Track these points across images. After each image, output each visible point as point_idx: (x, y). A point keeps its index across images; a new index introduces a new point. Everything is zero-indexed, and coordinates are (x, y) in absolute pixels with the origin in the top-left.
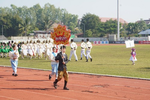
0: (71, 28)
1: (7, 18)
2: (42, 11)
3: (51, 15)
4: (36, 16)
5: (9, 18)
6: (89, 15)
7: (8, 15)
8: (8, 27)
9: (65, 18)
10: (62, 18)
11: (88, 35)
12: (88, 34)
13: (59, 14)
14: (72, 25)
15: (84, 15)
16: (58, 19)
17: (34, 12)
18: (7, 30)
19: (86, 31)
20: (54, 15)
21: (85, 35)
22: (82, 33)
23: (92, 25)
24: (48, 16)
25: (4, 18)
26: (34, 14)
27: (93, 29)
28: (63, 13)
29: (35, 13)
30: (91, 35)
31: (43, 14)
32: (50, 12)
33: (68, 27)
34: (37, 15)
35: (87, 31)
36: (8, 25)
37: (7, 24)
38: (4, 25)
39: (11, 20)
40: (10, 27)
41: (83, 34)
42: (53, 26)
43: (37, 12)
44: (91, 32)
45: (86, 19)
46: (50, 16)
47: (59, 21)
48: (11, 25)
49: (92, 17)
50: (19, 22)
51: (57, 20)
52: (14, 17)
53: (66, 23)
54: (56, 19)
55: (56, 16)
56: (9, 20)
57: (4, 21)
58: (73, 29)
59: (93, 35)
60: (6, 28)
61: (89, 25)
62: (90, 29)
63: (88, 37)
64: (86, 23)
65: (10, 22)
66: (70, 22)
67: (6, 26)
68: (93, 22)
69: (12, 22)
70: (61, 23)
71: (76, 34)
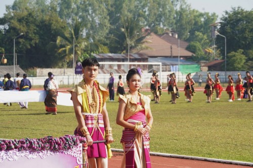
0: (195, 46)
1: (27, 22)
2: (124, 5)
3: (147, 13)
4: (108, 17)
5: (32, 22)
6: (238, 13)
7: (30, 14)
8: (31, 45)
9: (184, 22)
10: (174, 21)
11: (236, 65)
12: (234, 61)
13: (167, 11)
15: (227, 13)
16: (164, 26)
17: (103, 6)
18: (28, 51)
19: (230, 54)
20: (155, 14)
21: (228, 64)
22: (220, 60)
23: (246, 38)
24: (139, 15)
25: (20, 21)
26: (103, 11)
27: (250, 49)
28: (178, 8)
29: (105, 10)
30: (242, 64)
31: (126, 12)
32: (143, 7)
33: (186, 44)
34: (110, 14)
35: (233, 53)
36: (31, 39)
37: (26, 37)
38: (21, 40)
39: (37, 26)
40: (36, 44)
41: (222, 63)
42: (147, 42)
43: (110, 8)
44: (244, 57)
45: (232, 24)
46: (144, 18)
47: (168, 29)
48: (36, 40)
49: (246, 17)
50: (58, 33)
51: (162, 26)
52: (46, 18)
53: (183, 34)
54: (160, 24)
55: (160, 16)
56: (33, 27)
57: (20, 29)
58: (199, 50)
59: (249, 64)
60: (24, 47)
61: (237, 39)
62: (240, 50)
63: (234, 69)
64: (229, 32)
65: (36, 31)
66: (196, 32)
67: (24, 41)
68: (249, 31)
69: (41, 32)
70: (172, 34)
71: (205, 63)
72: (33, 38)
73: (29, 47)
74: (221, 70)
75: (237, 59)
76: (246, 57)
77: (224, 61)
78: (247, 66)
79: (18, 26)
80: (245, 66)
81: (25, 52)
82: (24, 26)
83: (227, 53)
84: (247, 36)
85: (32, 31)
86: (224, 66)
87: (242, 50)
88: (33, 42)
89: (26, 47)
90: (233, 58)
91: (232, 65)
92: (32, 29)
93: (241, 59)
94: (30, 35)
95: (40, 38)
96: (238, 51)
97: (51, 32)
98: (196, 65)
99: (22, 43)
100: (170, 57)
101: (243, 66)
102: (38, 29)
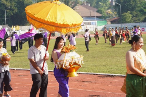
0: (101, 11)
1: (10, 1)
8: (13, 13)
11: (127, 20)
12: (126, 18)
14: (103, 6)
18: (12, 17)
19: (123, 14)
21: (122, 20)
22: (116, 17)
23: (131, 5)
27: (134, 11)
30: (130, 19)
35: (125, 13)
36: (13, 10)
37: (10, 9)
38: (8, 11)
39: (16, 2)
40: (16, 12)
41: (119, 19)
42: (76, 9)
44: (131, 15)
47: (84, 2)
48: (16, 10)
51: (81, 0)
53: (93, 4)
56: (14, 3)
57: (7, 4)
58: (104, 12)
59: (134, 19)
60: (10, 15)
61: (127, 5)
62: (129, 11)
63: (126, 22)
64: (122, 2)
65: (15, 5)
66: (99, 2)
67: (9, 11)
68: (132, 1)
69: (19, 6)
70: (87, 4)
71: (108, 19)
72: (14, 9)
73: (12, 14)
74: (119, 23)
75: (127, 17)
76: (132, 15)
77: (120, 18)
78: (133, 20)
79: (6, 2)
80: (131, 20)
81: (10, 17)
82: (9, 3)
83: (122, 14)
84: (132, 4)
85: (13, 5)
86: (120, 21)
87: (130, 12)
88: (14, 11)
89: (11, 14)
90: (125, 16)
91: (125, 20)
92: (14, 4)
93: (129, 16)
94: (13, 8)
95: (18, 9)
96: (128, 12)
97: (24, 5)
98: (105, 21)
99: (8, 12)
100: (90, 17)
101: (130, 21)
102: (16, 4)
